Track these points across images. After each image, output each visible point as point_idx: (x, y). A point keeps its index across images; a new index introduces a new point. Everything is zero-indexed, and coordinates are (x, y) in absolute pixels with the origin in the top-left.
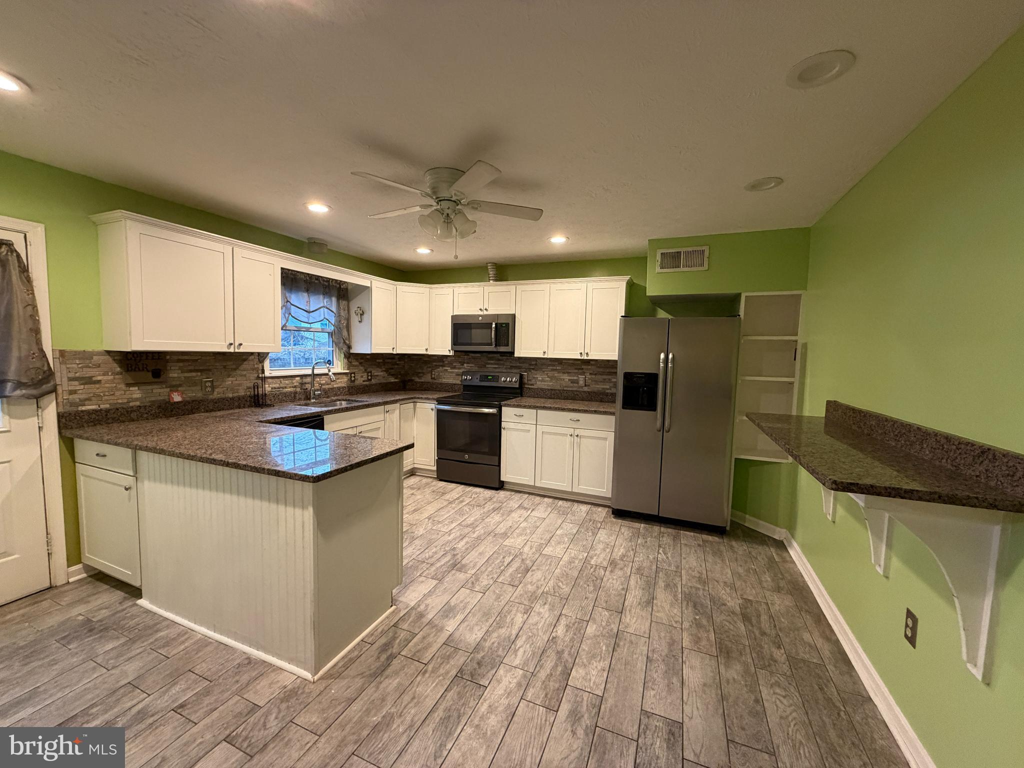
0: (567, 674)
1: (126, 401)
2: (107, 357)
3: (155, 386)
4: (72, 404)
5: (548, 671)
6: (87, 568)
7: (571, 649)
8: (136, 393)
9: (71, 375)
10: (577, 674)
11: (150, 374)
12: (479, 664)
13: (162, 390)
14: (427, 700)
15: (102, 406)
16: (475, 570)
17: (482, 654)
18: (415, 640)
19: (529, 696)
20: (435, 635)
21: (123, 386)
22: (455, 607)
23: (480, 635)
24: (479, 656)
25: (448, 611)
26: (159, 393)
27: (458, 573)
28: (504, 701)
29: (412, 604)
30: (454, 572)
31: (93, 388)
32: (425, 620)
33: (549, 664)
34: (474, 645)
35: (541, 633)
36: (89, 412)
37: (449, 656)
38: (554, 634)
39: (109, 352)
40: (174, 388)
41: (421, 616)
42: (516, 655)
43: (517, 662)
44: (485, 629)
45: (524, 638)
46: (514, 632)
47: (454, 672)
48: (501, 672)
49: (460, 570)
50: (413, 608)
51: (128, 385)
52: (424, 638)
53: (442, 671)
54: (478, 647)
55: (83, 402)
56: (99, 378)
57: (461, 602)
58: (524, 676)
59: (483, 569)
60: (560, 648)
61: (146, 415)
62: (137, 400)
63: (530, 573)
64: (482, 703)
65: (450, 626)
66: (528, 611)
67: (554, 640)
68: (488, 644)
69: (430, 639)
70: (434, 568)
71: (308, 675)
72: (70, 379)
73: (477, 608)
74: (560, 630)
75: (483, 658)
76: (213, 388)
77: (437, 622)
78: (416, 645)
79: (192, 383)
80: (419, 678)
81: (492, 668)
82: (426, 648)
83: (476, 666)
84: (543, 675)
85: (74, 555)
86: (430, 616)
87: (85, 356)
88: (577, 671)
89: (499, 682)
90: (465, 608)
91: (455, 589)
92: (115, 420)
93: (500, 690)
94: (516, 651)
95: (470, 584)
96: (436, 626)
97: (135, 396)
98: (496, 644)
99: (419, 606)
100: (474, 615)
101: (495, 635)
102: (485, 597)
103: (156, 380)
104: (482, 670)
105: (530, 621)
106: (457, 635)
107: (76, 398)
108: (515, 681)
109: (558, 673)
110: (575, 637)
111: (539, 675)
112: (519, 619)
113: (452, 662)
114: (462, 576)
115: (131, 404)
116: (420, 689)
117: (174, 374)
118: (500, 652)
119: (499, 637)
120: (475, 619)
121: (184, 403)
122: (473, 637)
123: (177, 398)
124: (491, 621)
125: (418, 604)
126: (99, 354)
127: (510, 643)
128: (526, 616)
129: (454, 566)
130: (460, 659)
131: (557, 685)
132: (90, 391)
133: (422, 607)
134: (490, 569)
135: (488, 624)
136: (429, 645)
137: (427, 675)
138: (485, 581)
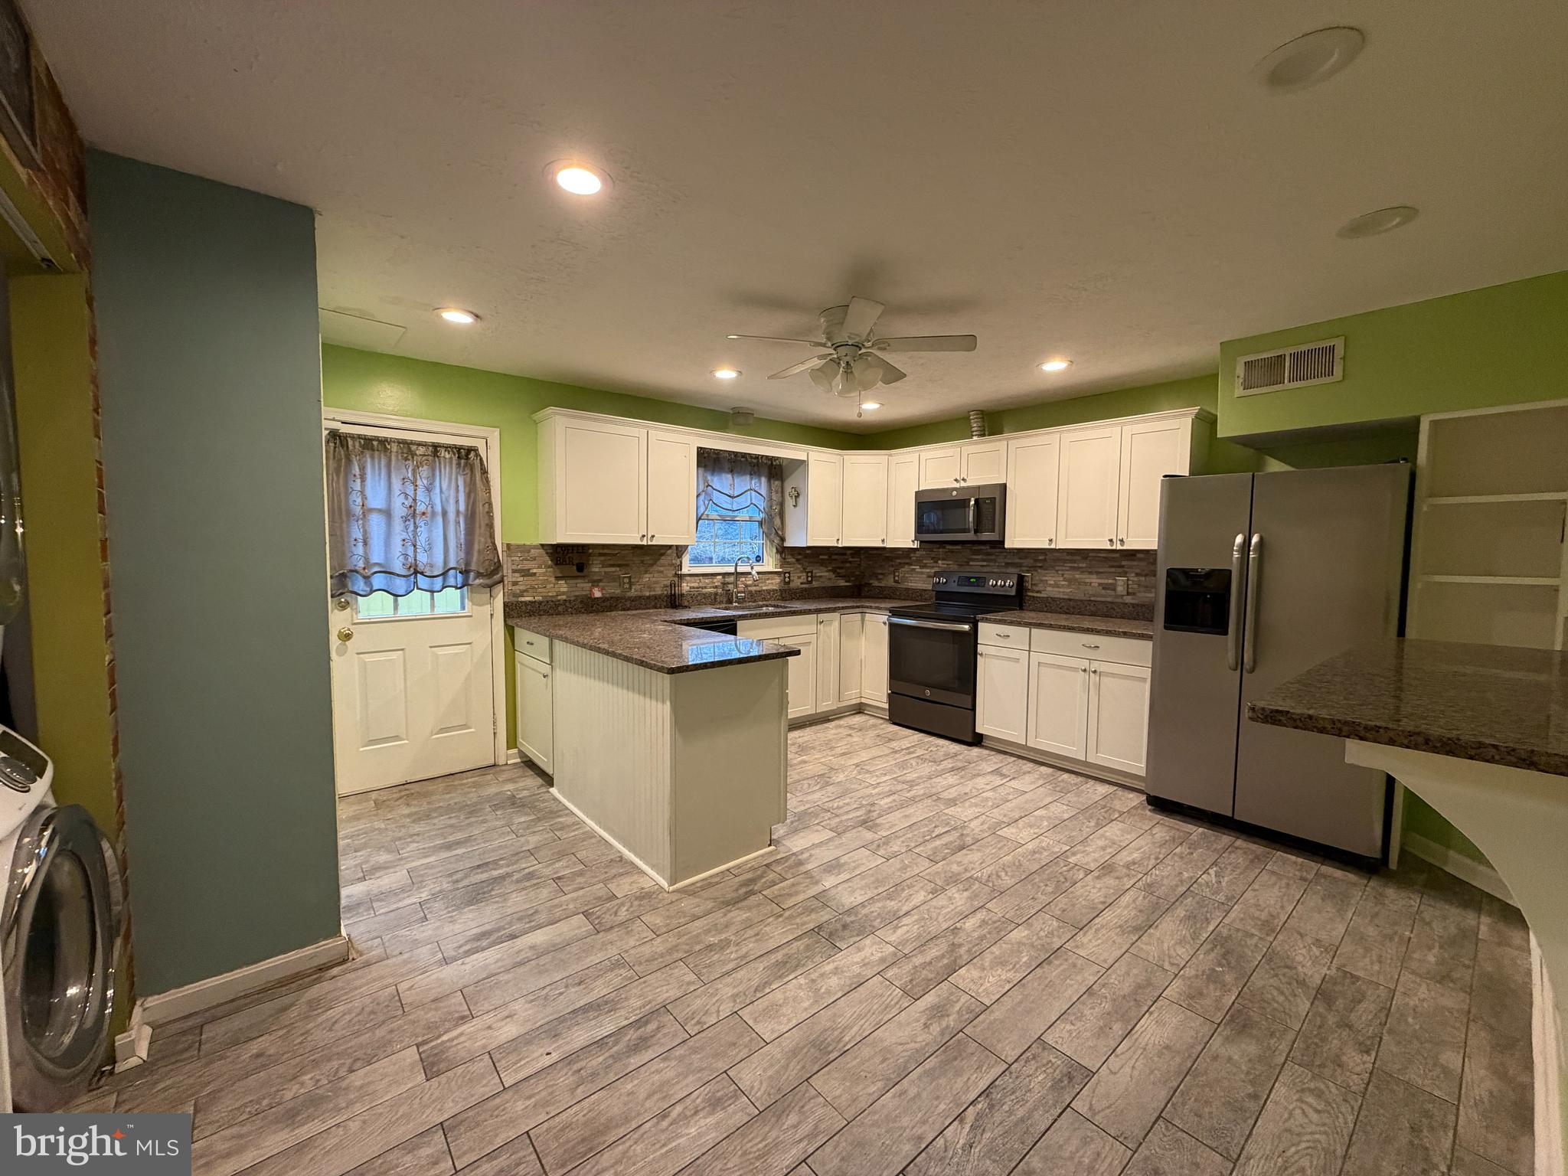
0: (952, 969)
1: (555, 594)
2: (541, 551)
3: (579, 581)
4: (515, 595)
5: (928, 959)
6: (522, 754)
7: (974, 947)
8: (563, 586)
9: (514, 567)
10: (965, 976)
11: (575, 567)
12: (845, 927)
13: (585, 585)
14: (771, 941)
15: (536, 598)
16: (889, 833)
17: (852, 918)
18: (782, 885)
19: (889, 974)
20: (807, 886)
21: (553, 579)
22: (843, 865)
23: (860, 899)
24: (848, 919)
25: (834, 867)
26: (582, 587)
27: (865, 831)
28: (856, 969)
29: (795, 850)
30: (860, 828)
31: (529, 580)
32: (803, 869)
33: (933, 952)
34: (846, 908)
35: (941, 919)
36: (526, 604)
37: (813, 909)
38: (958, 925)
39: (543, 546)
40: (595, 583)
41: (800, 863)
42: (895, 932)
43: (892, 938)
44: (867, 897)
45: (916, 917)
46: (905, 909)
47: (811, 926)
48: (868, 941)
49: (869, 829)
50: (794, 854)
51: (558, 578)
52: (793, 885)
53: (798, 920)
54: (850, 911)
55: (522, 593)
56: (535, 571)
57: (854, 862)
58: (895, 954)
59: (900, 833)
60: (956, 941)
61: (570, 610)
62: (563, 593)
63: (964, 851)
64: (829, 963)
65: (829, 882)
66: (936, 892)
67: (955, 931)
68: (864, 911)
69: (800, 888)
70: (837, 820)
71: (665, 884)
72: (514, 571)
73: (870, 872)
74: (970, 924)
75: (852, 922)
76: (631, 584)
77: (814, 874)
78: (783, 889)
79: (613, 578)
80: (771, 920)
81: (858, 935)
82: (790, 895)
83: (839, 926)
84: (918, 960)
85: (512, 742)
86: (809, 867)
87: (524, 549)
88: (968, 971)
89: (859, 950)
90: (855, 868)
91: (853, 847)
92: (547, 613)
93: (857, 958)
94: (897, 928)
95: (873, 847)
96: (812, 877)
97: (562, 590)
98: (875, 914)
99: (802, 853)
100: (863, 879)
101: (880, 905)
102: (887, 864)
103: (579, 574)
104: (846, 933)
105: (934, 903)
106: (833, 892)
107: (517, 589)
108: (880, 955)
109: (941, 964)
110: (988, 936)
111: (914, 960)
112: (921, 897)
113: (813, 916)
114: (869, 835)
115: (559, 598)
116: (767, 929)
117: (596, 568)
118: (876, 923)
119: (884, 907)
120: (863, 882)
121: (604, 599)
122: (849, 900)
123: (597, 594)
124: (881, 890)
125: (802, 852)
126: (535, 547)
127: (894, 919)
128: (931, 896)
129: (865, 822)
130: (824, 916)
131: (931, 976)
132: (529, 582)
133: (805, 855)
134: (909, 836)
135: (876, 892)
136: (797, 893)
137: (781, 919)
138: (896, 846)
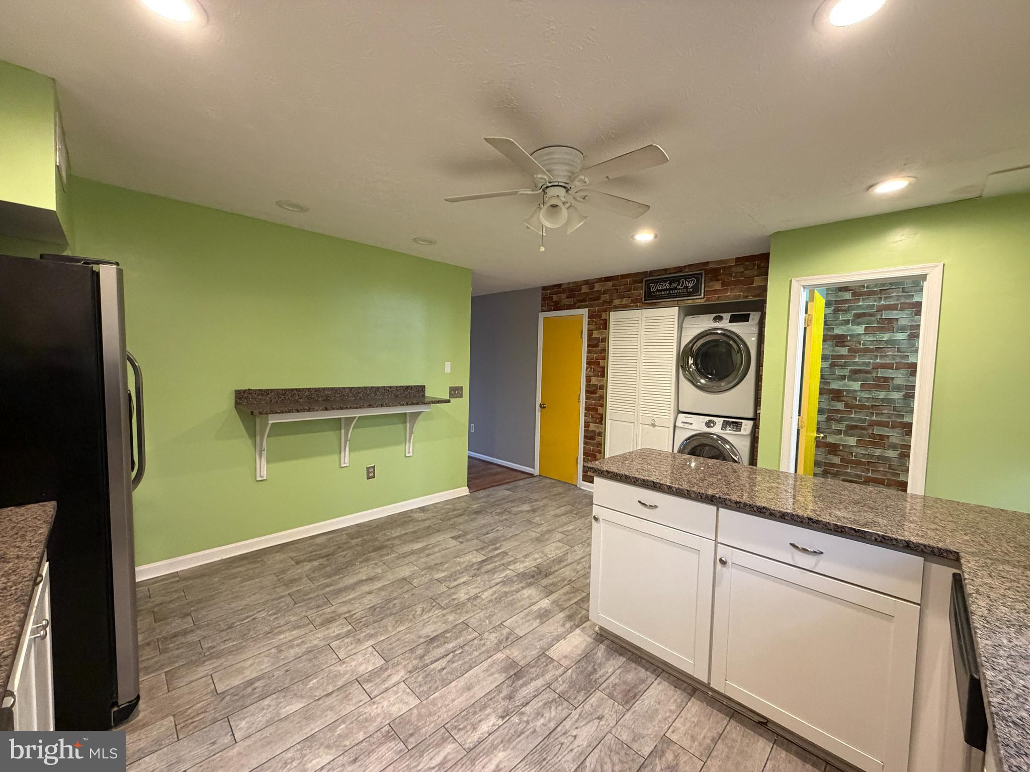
0: (483, 561)
12: (533, 577)
16: (495, 657)
17: (529, 581)
18: (576, 600)
20: (559, 599)
22: (535, 619)
23: (525, 591)
27: (517, 659)
28: (526, 560)
29: (578, 631)
32: (567, 612)
34: (533, 586)
35: (479, 581)
37: (551, 585)
41: (570, 617)
42: (507, 575)
43: (508, 572)
44: (518, 595)
45: (492, 582)
46: (498, 587)
47: (551, 577)
48: (521, 570)
54: (529, 585)
57: (528, 621)
60: (476, 572)
64: (539, 562)
65: (545, 603)
66: (476, 597)
67: (474, 576)
68: (522, 585)
69: (564, 598)
73: (517, 612)
77: (556, 608)
78: (576, 596)
80: (574, 579)
81: (526, 573)
82: (568, 593)
83: (536, 577)
84: (498, 564)
86: (562, 615)
88: (476, 561)
89: (525, 567)
90: (527, 615)
91: (530, 637)
93: (527, 564)
94: (505, 577)
95: (511, 639)
99: (571, 627)
100: (523, 605)
102: (503, 620)
104: (532, 574)
105: (478, 590)
106: (542, 595)
109: (487, 563)
110: (458, 574)
112: (485, 595)
113: (551, 582)
118: (516, 579)
119: (511, 587)
122: (531, 592)
124: (511, 598)
125: (572, 630)
127: (506, 582)
128: (479, 595)
130: (545, 582)
131: (493, 559)
133: (568, 625)
135: (514, 597)
136: (565, 594)
138: (493, 638)
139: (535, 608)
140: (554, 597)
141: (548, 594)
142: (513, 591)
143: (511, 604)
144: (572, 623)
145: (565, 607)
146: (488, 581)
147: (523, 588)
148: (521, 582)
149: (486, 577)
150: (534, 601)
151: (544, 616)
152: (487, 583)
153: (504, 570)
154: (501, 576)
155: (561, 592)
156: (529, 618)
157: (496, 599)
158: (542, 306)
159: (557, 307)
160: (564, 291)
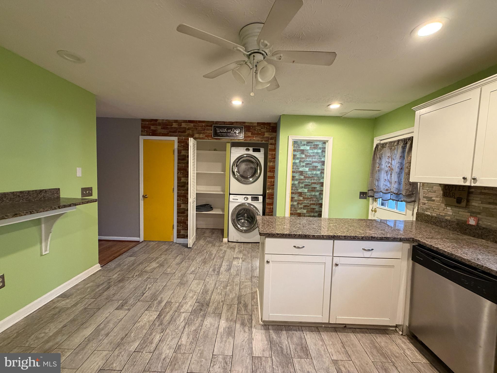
4: (423, 210)
11: (455, 200)
15: (433, 214)
20: (228, 316)
21: (443, 205)
24: (202, 313)
26: (463, 215)
31: (431, 203)
34: (207, 317)
37: (216, 309)
40: (473, 214)
43: (183, 315)
45: (180, 328)
46: (186, 329)
47: (211, 304)
48: (190, 309)
53: (216, 303)
54: (204, 316)
55: (427, 210)
56: (434, 198)
57: (226, 341)
58: (180, 310)
64: (196, 298)
65: (223, 324)
67: (163, 330)
68: (200, 319)
72: (424, 197)
74: (158, 338)
80: (223, 299)
81: (195, 309)
83: (203, 309)
94: (185, 319)
97: (449, 213)
100: (213, 333)
104: (199, 308)
105: (176, 340)
106: (217, 319)
108: (184, 307)
112: (184, 340)
113: (213, 307)
117: (475, 203)
118: (192, 317)
119: (195, 325)
122: (208, 321)
123: (472, 222)
124: (202, 333)
127: (188, 323)
130: (211, 309)
131: (165, 310)
135: (203, 330)
136: (228, 310)
137: (221, 301)
139: (221, 330)
140: (224, 316)
141: (219, 316)
142: (199, 327)
143: (206, 336)
144: (247, 327)
145: (235, 319)
146: (177, 329)
147: (203, 321)
148: (198, 317)
149: (172, 327)
150: (216, 325)
151: (230, 332)
152: (176, 331)
153: (179, 315)
154: (181, 321)
155: (224, 311)
156: (224, 339)
157: (193, 339)
158: (142, 132)
159: (154, 133)
160: (159, 124)
